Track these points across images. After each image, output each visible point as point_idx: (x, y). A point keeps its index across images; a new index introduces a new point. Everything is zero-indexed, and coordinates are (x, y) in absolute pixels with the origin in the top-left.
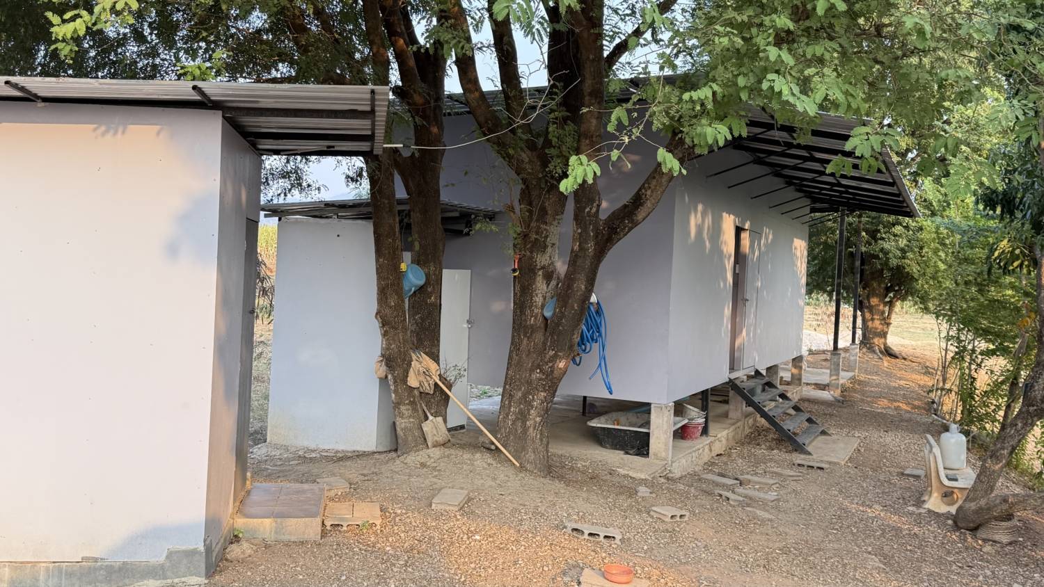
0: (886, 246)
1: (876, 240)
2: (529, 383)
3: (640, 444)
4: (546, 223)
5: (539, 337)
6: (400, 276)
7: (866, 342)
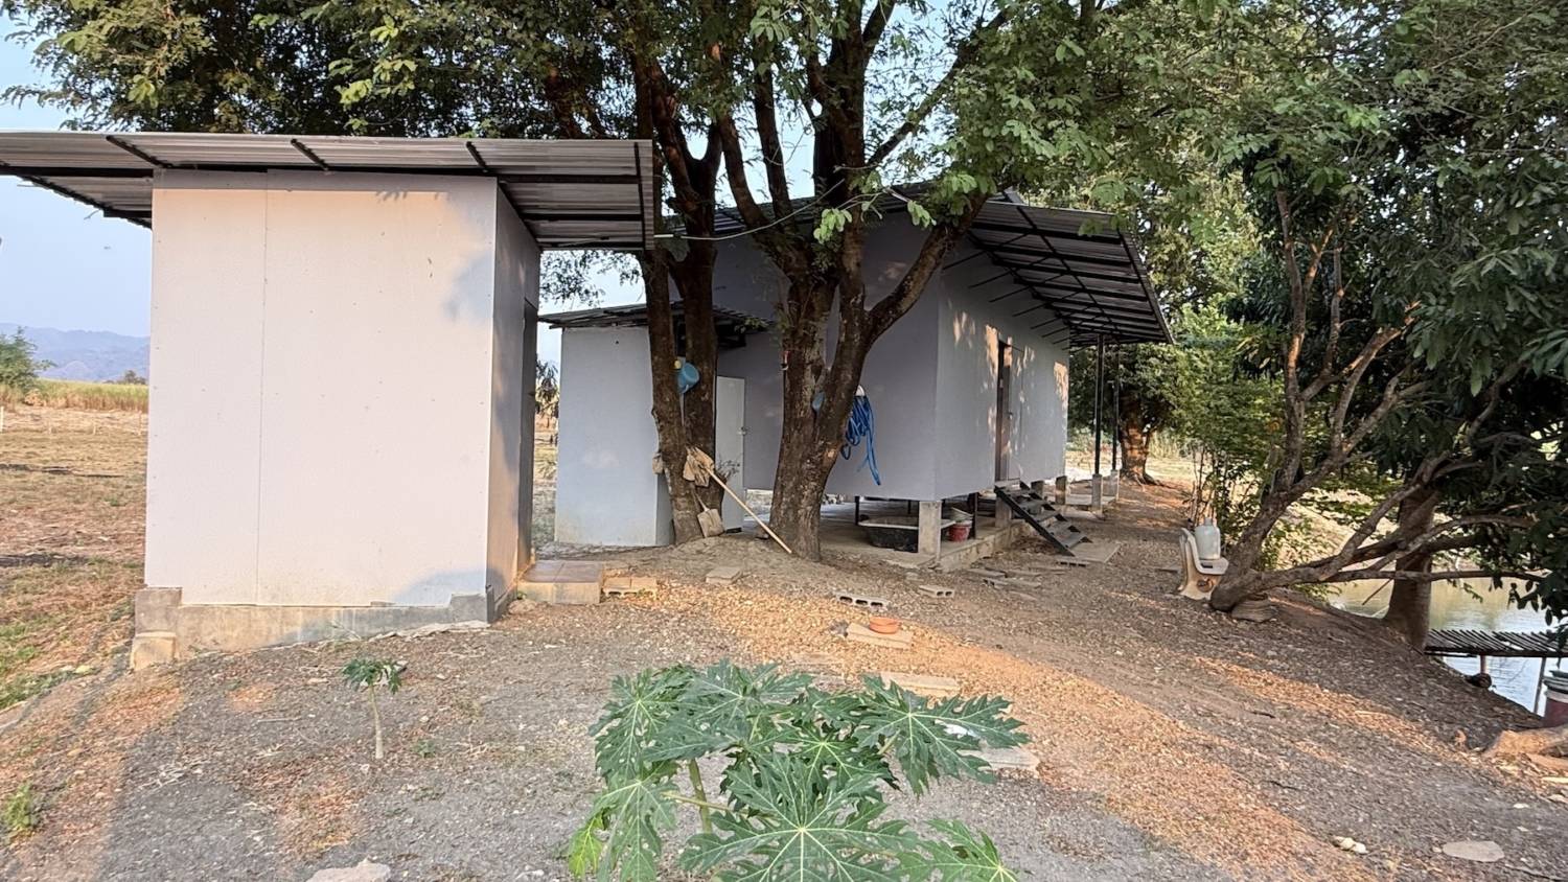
0: (1144, 375)
1: (1134, 370)
2: (800, 473)
3: (910, 542)
4: (813, 320)
5: (809, 429)
6: (674, 373)
7: (1125, 471)
